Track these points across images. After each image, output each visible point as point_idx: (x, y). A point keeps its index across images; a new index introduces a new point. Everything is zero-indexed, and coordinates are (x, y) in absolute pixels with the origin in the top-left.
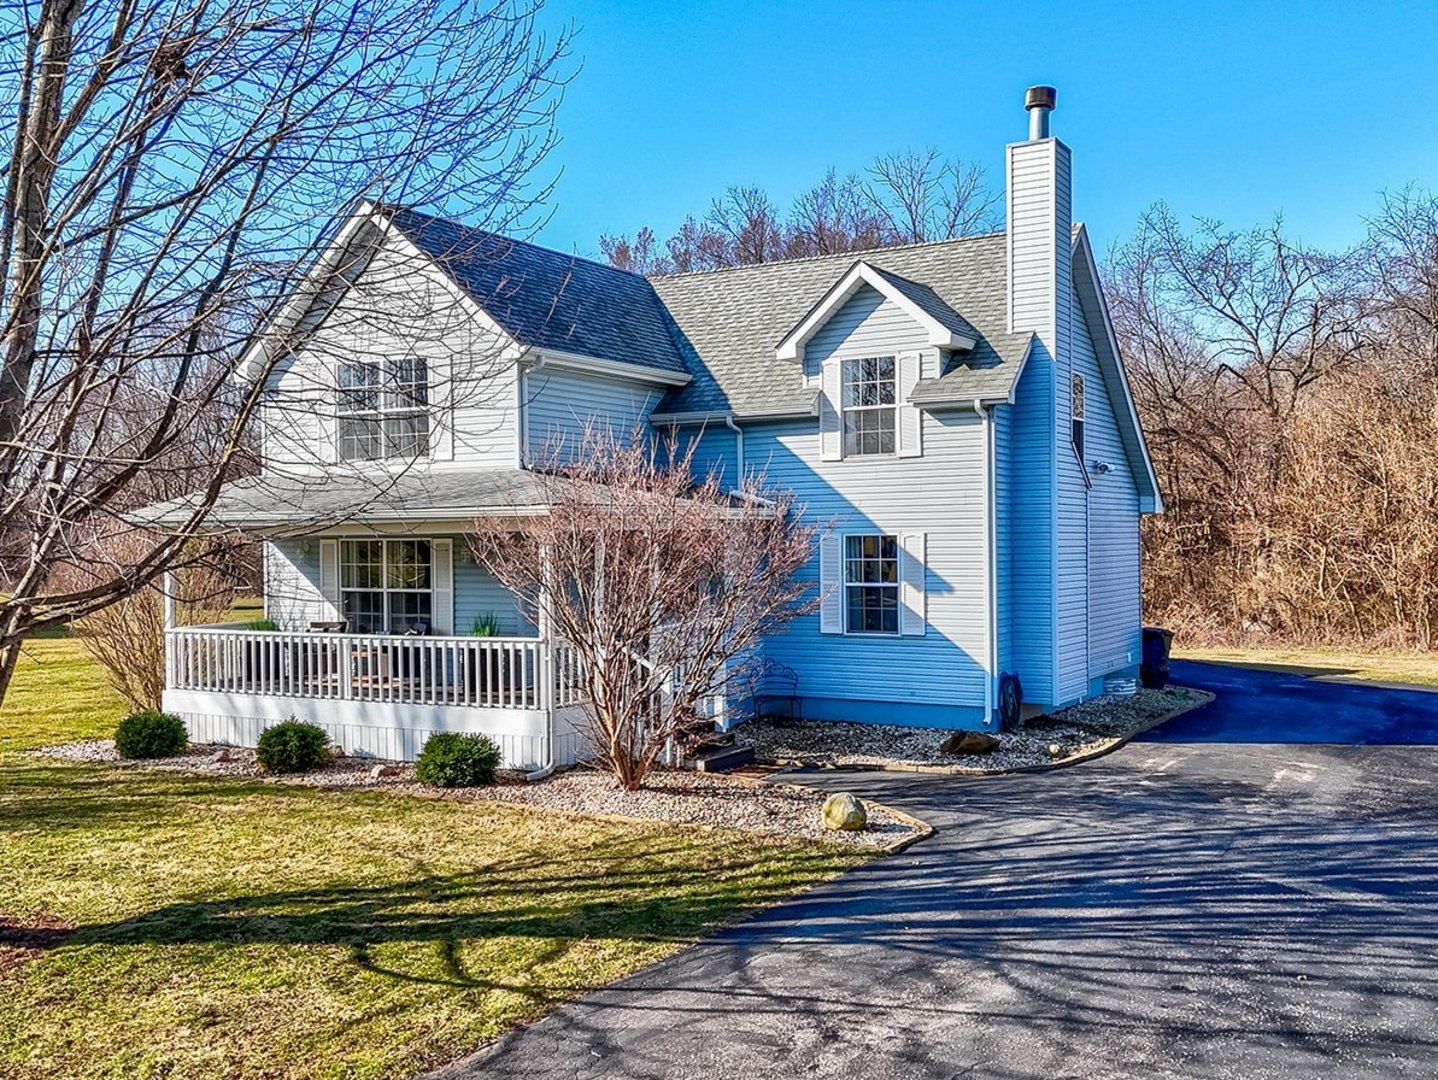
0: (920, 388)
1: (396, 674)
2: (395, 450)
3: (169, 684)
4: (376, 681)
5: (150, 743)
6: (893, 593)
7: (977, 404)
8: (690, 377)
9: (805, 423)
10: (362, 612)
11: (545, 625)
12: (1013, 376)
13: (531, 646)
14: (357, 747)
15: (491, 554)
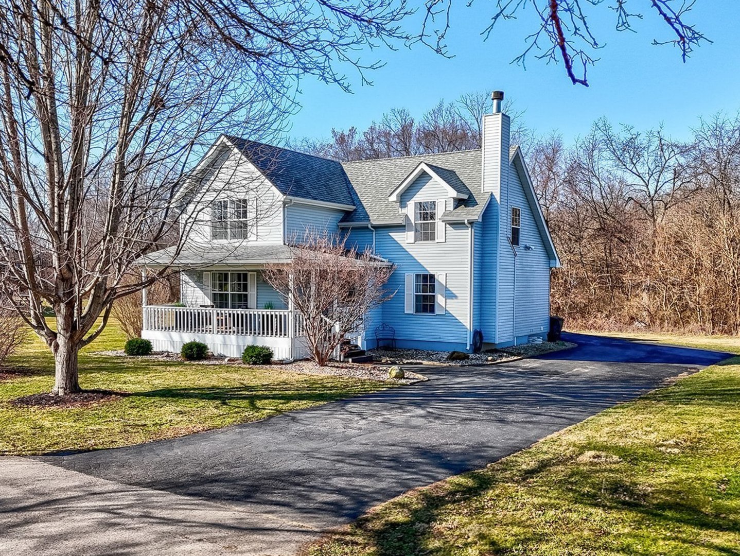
0: (445, 215)
1: (234, 326)
2: (234, 236)
3: (144, 328)
4: (226, 328)
5: (138, 350)
6: (433, 298)
7: (466, 222)
8: (355, 207)
9: (400, 227)
10: (220, 301)
11: (291, 306)
12: (480, 210)
13: (286, 313)
14: (219, 353)
15: (270, 278)
